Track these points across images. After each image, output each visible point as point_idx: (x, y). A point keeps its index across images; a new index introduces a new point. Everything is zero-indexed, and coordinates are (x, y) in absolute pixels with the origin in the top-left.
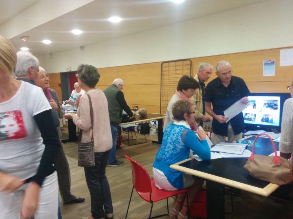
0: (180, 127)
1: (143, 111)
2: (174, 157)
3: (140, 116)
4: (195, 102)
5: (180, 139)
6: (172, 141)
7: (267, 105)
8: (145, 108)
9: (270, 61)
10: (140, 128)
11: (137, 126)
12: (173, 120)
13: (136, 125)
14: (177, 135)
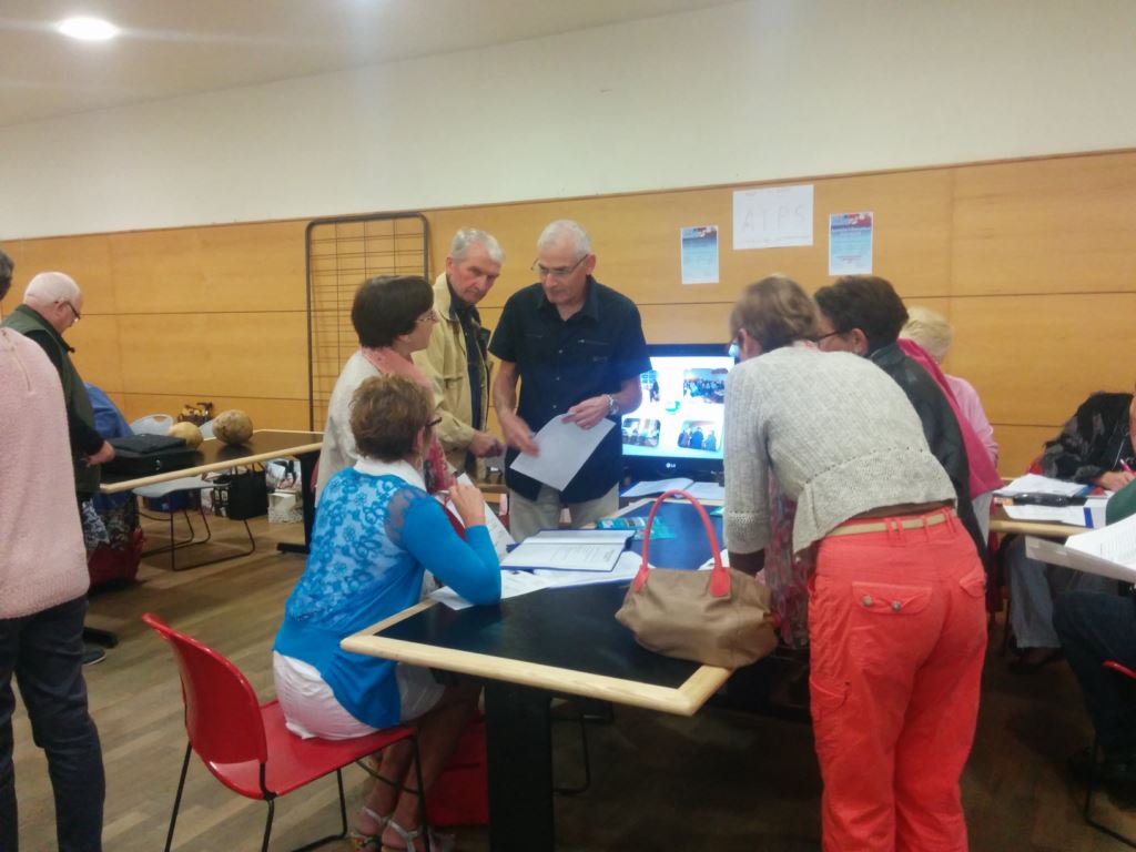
0: (380, 483)
1: (235, 421)
2: (360, 602)
3: (222, 444)
4: (438, 380)
5: (382, 530)
6: (350, 544)
7: (695, 388)
8: (241, 412)
9: (700, 230)
10: (225, 494)
11: (212, 484)
12: (353, 456)
13: (207, 481)
14: (371, 516)
